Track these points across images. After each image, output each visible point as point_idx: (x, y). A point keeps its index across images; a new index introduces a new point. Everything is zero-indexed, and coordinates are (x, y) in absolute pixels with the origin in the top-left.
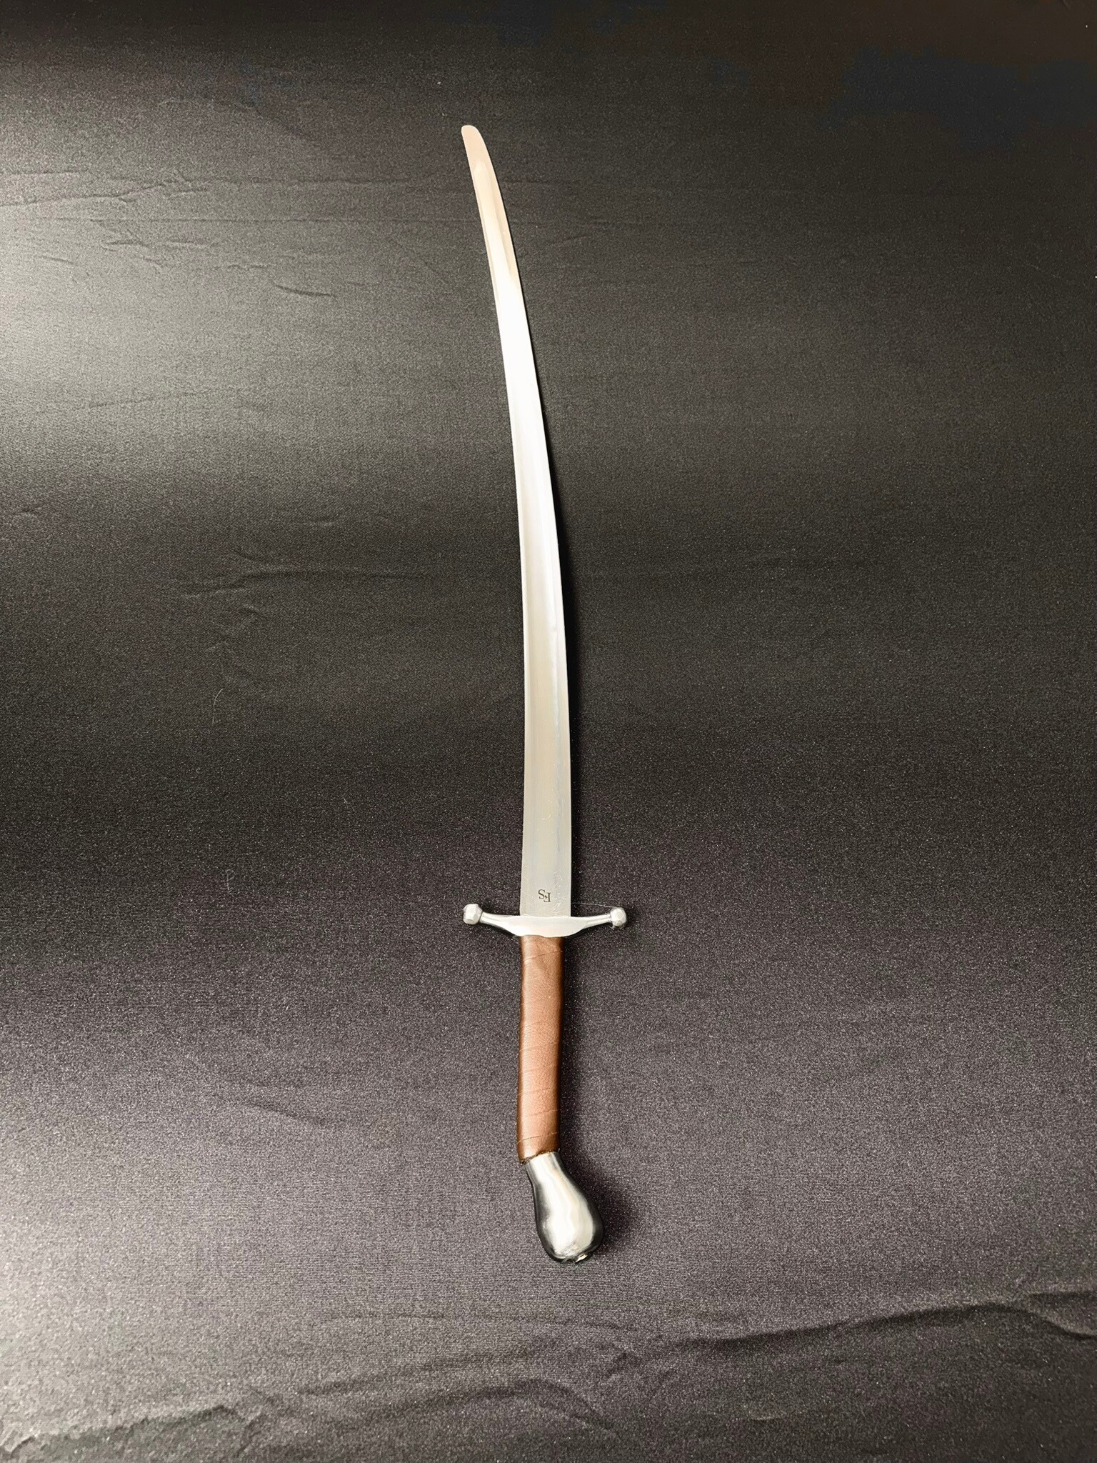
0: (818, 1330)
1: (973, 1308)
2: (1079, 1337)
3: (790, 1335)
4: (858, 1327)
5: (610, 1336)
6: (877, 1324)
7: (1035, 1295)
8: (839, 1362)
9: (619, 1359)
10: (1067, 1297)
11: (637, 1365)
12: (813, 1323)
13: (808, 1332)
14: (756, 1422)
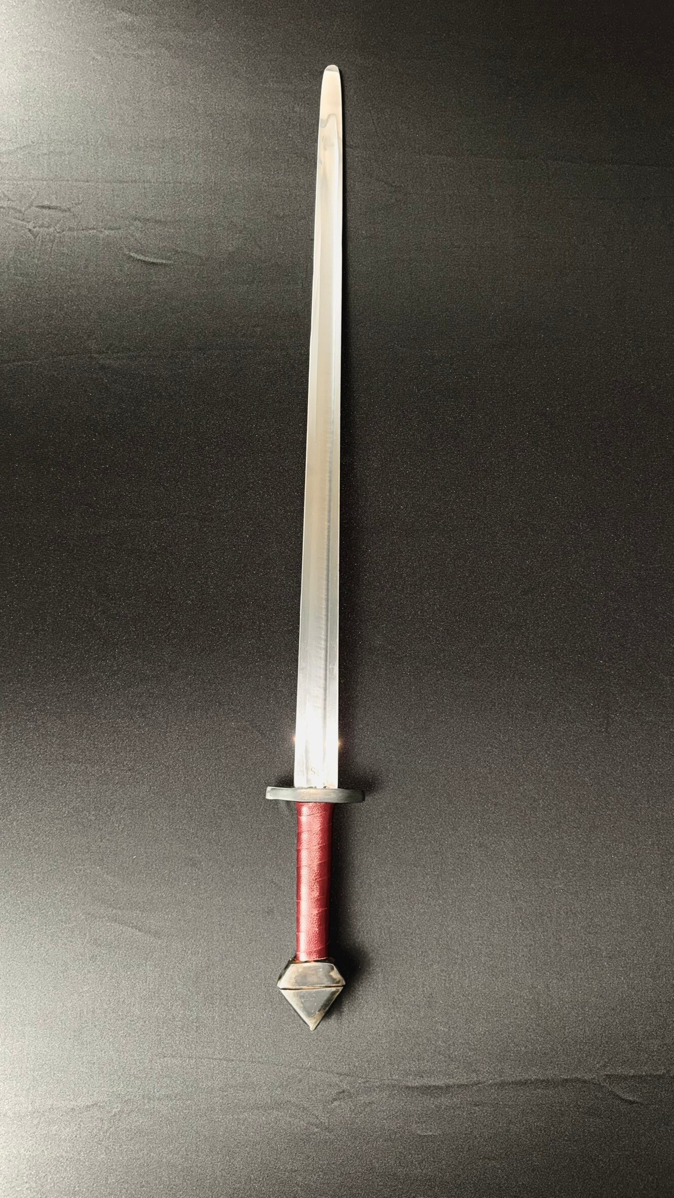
0: (467, 1085)
1: (566, 1080)
2: (631, 1103)
3: (448, 1087)
4: (491, 1085)
5: (336, 1079)
6: (502, 1085)
7: (607, 1075)
8: (476, 1105)
9: (340, 1093)
10: (625, 1078)
11: (351, 1097)
12: (465, 1082)
13: (459, 1086)
14: (420, 1136)
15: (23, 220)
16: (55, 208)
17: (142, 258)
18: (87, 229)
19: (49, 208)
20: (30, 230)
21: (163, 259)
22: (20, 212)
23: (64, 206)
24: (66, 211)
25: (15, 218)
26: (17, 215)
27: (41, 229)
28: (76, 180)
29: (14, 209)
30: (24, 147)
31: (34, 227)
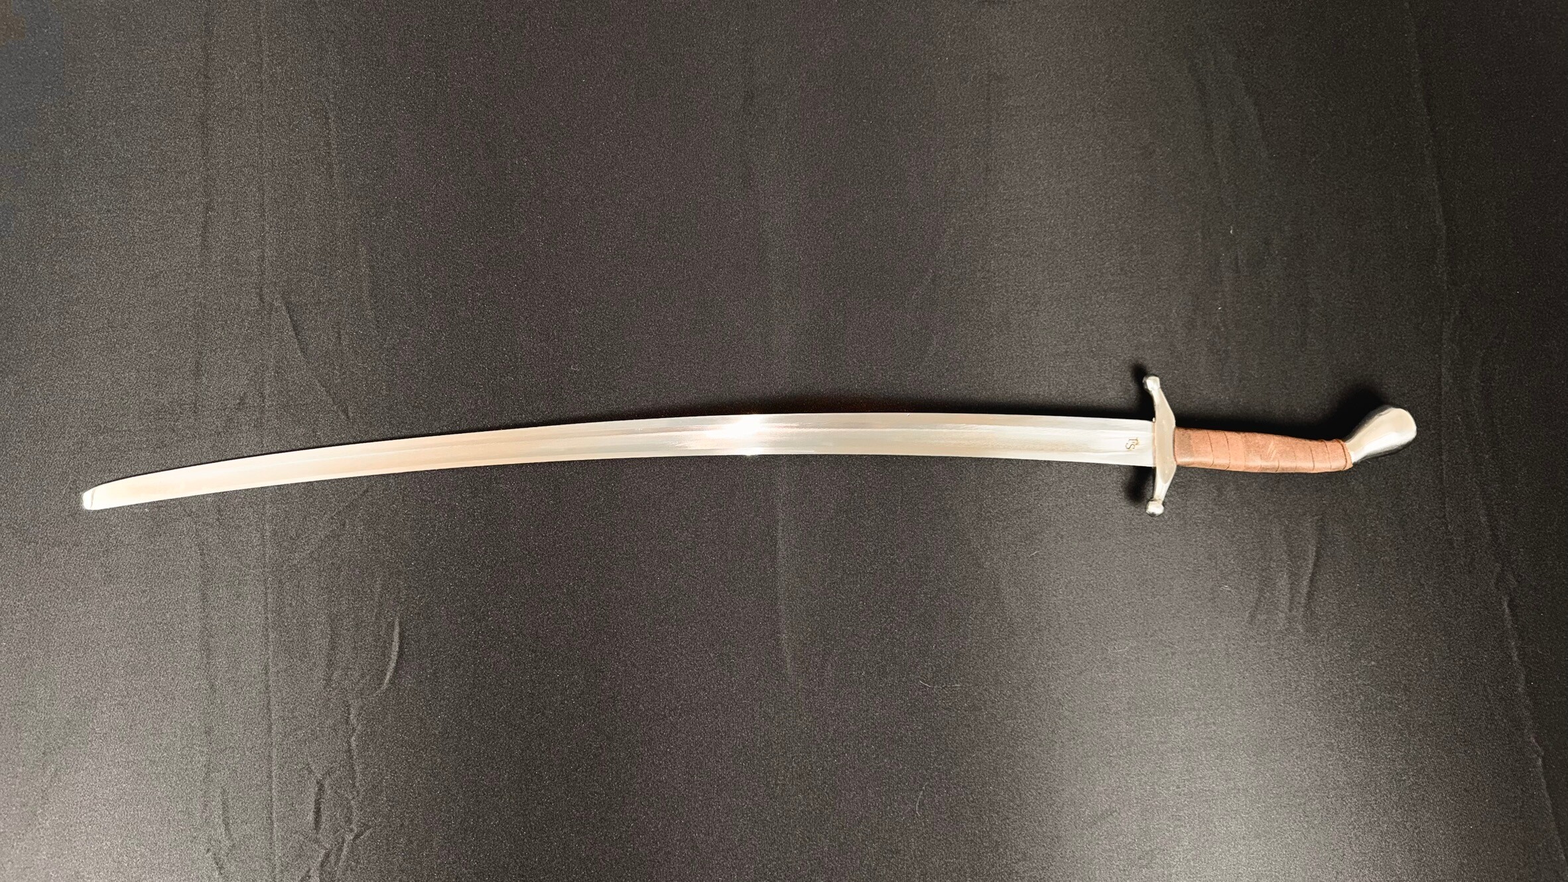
15: (340, 849)
16: (318, 803)
17: (393, 665)
18: (349, 751)
19: (318, 812)
20: (357, 837)
21: (390, 635)
22: (327, 856)
23: (313, 790)
24: (322, 785)
25: (336, 863)
26: (332, 858)
27: (355, 819)
28: (270, 777)
29: (322, 865)
30: (217, 864)
31: (352, 830)
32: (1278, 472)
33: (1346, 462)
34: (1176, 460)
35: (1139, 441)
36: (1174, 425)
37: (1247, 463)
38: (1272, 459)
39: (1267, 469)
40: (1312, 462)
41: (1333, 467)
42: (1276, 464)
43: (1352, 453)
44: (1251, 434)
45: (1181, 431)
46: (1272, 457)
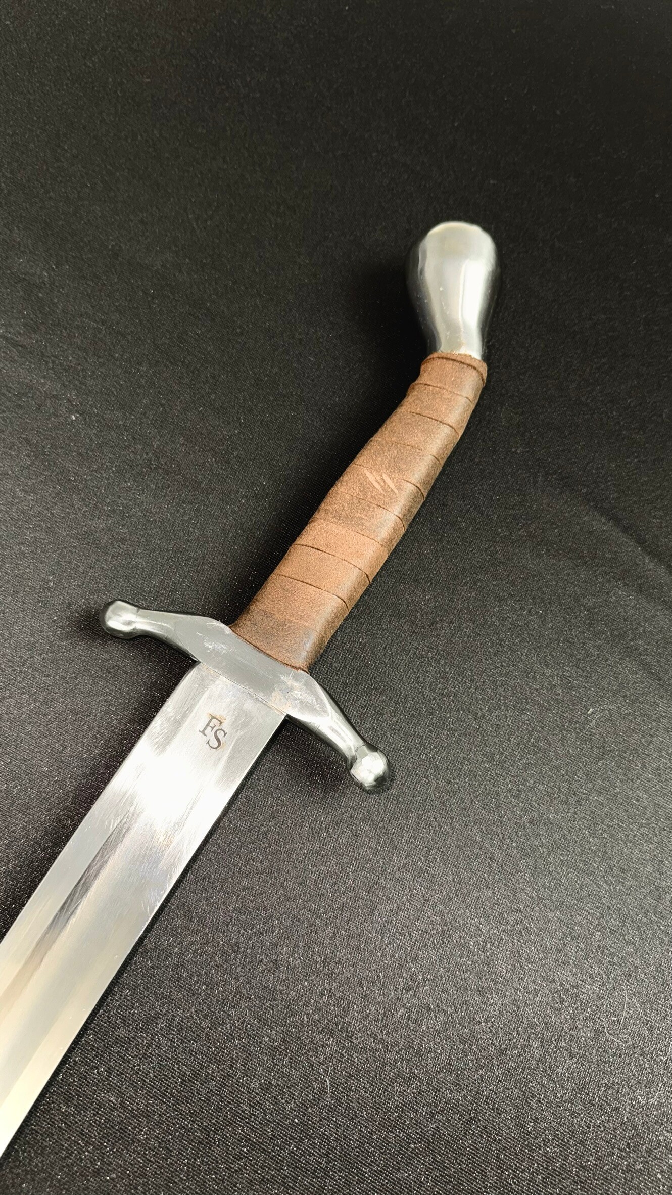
32: (425, 495)
33: (475, 368)
34: (297, 668)
35: (217, 715)
36: (227, 630)
37: (379, 539)
38: (396, 491)
39: (409, 511)
40: (442, 426)
41: (471, 397)
42: (409, 489)
43: (463, 351)
44: (328, 499)
45: (246, 623)
46: (392, 486)
